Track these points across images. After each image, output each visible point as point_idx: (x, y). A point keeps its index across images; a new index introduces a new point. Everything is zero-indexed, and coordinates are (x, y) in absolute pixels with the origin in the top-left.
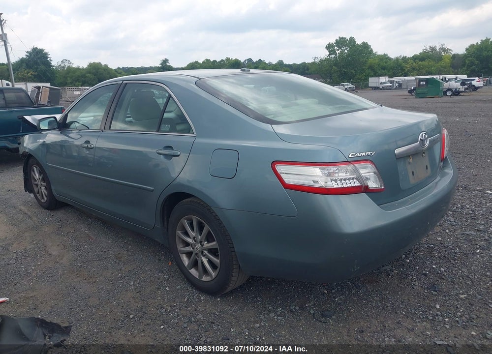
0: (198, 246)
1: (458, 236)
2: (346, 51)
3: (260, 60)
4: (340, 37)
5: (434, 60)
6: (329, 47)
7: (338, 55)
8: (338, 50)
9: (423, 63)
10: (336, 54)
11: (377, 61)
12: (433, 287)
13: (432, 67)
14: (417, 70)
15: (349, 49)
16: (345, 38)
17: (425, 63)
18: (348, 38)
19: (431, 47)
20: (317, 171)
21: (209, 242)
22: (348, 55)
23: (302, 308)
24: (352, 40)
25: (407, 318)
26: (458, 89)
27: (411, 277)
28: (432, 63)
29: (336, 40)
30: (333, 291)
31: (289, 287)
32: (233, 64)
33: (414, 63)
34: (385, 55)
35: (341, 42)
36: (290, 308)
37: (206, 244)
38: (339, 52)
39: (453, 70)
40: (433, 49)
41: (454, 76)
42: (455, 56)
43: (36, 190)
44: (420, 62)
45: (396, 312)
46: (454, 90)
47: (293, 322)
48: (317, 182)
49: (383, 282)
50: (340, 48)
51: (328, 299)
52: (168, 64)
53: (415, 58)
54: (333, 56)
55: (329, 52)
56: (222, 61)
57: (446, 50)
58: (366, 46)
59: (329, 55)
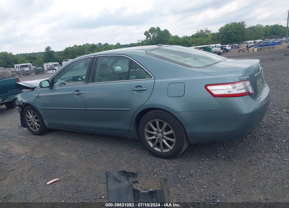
0: (160, 135)
1: (267, 118)
2: (156, 35)
3: (106, 43)
4: (151, 28)
5: (203, 37)
6: (146, 33)
7: (152, 37)
8: (151, 35)
9: (198, 39)
10: (150, 37)
11: (173, 39)
12: (269, 139)
13: (203, 41)
14: (195, 43)
15: (157, 34)
16: (154, 28)
17: (199, 39)
18: (156, 28)
19: (201, 30)
20: (230, 87)
21: (166, 132)
22: (157, 38)
23: (217, 157)
24: (158, 29)
25: (266, 153)
26: (220, 52)
27: (257, 137)
28: (202, 39)
29: (149, 30)
30: (226, 148)
31: (204, 150)
32: (92, 47)
33: (193, 39)
34: (176, 36)
35: (152, 30)
36: (211, 158)
37: (165, 133)
38: (152, 36)
39: (213, 42)
40: (202, 31)
41: (214, 45)
42: (213, 34)
43: (29, 125)
44: (196, 39)
45: (260, 152)
46: (218, 52)
47: (217, 163)
48: (231, 92)
49: (246, 141)
50: (152, 34)
51: (226, 152)
52: (50, 50)
53: (193, 36)
54: (149, 38)
55: (146, 36)
56: (84, 45)
57: (208, 31)
58: (166, 31)
59: (147, 38)
